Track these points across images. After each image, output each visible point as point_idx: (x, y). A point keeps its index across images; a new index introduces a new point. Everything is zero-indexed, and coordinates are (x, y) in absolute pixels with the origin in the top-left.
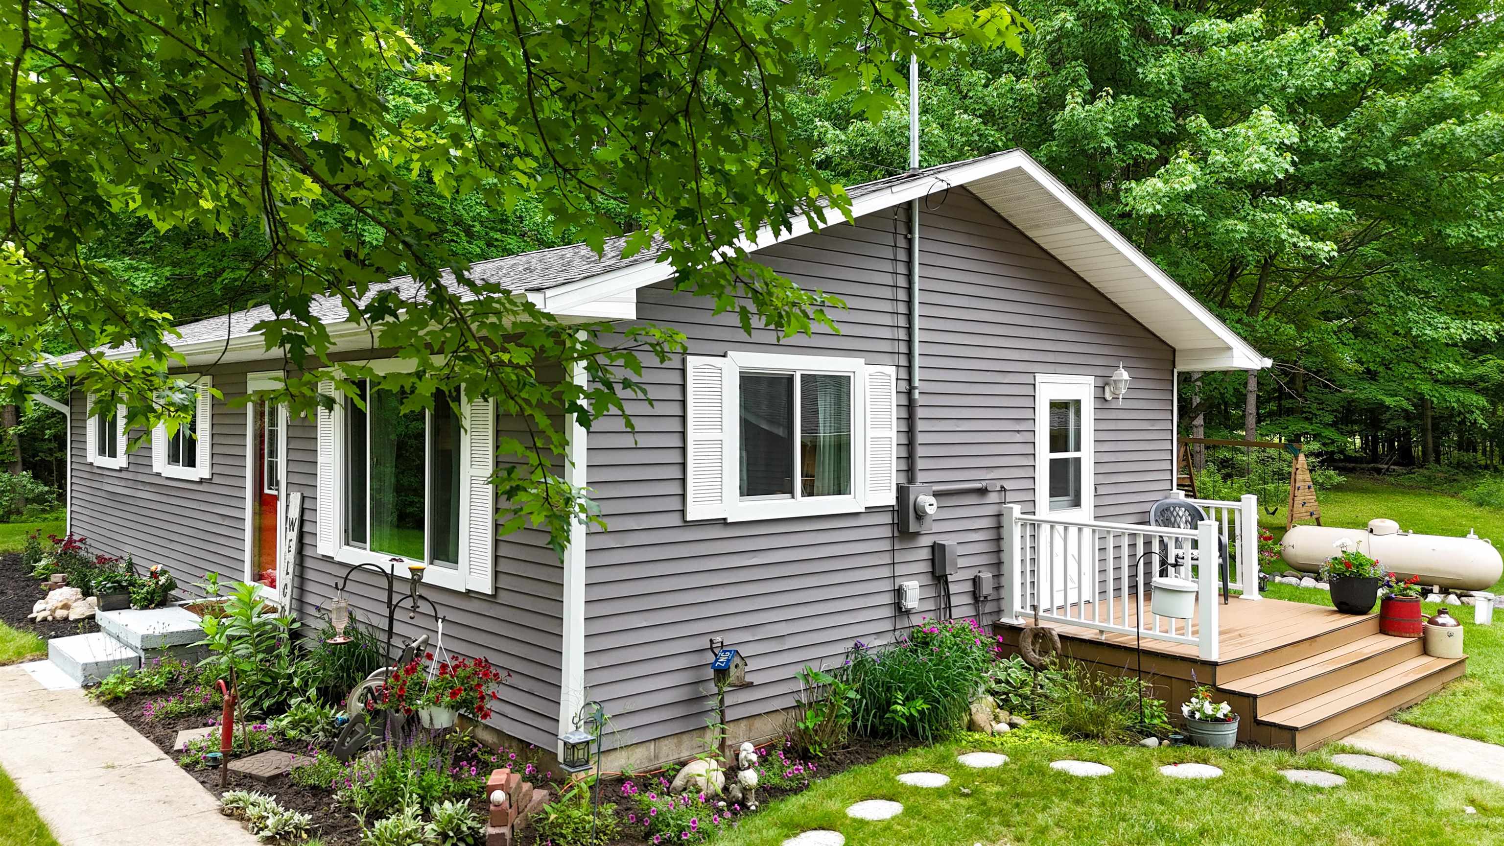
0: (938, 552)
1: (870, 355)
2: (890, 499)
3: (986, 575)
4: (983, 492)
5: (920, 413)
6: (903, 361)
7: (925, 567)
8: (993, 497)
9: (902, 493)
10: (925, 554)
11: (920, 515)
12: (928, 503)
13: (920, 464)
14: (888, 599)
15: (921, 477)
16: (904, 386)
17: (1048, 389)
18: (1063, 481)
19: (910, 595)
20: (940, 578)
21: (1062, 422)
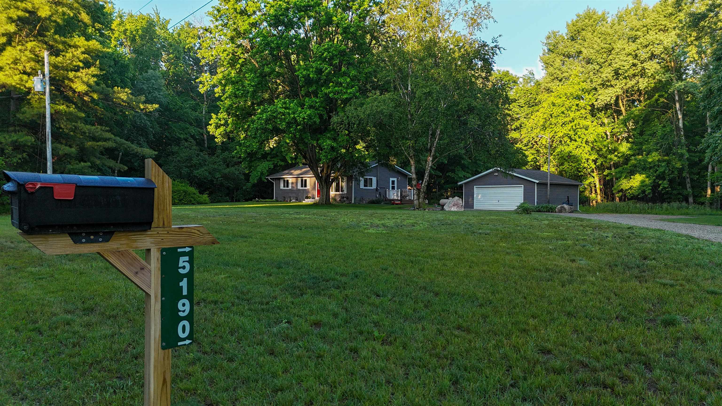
1: (374, 176)
2: (376, 188)
3: (385, 195)
5: (378, 181)
8: (386, 188)
12: (379, 188)
13: (378, 185)
14: (375, 196)
17: (391, 179)
18: (393, 188)
19: (377, 196)
20: (380, 195)
21: (393, 182)
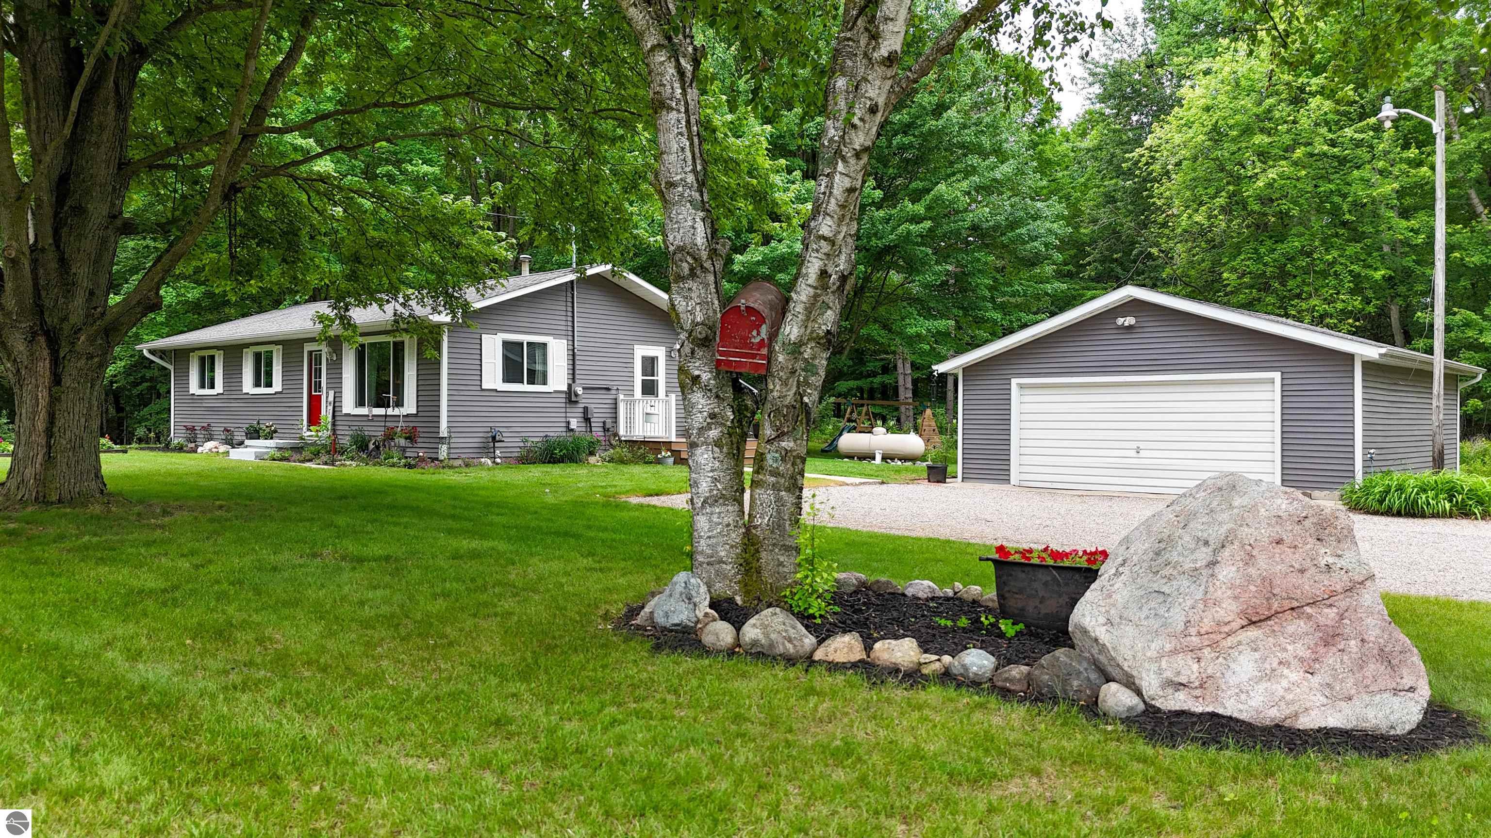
0: (586, 409)
1: (556, 336)
2: (565, 388)
3: (609, 421)
4: (608, 389)
5: (577, 358)
6: (570, 338)
7: (582, 415)
8: (613, 392)
9: (569, 386)
10: (581, 410)
11: (576, 395)
12: (580, 390)
13: (577, 377)
14: (564, 425)
15: (577, 381)
16: (571, 347)
17: (641, 351)
18: (649, 389)
19: (574, 424)
20: (587, 420)
21: (650, 364)
